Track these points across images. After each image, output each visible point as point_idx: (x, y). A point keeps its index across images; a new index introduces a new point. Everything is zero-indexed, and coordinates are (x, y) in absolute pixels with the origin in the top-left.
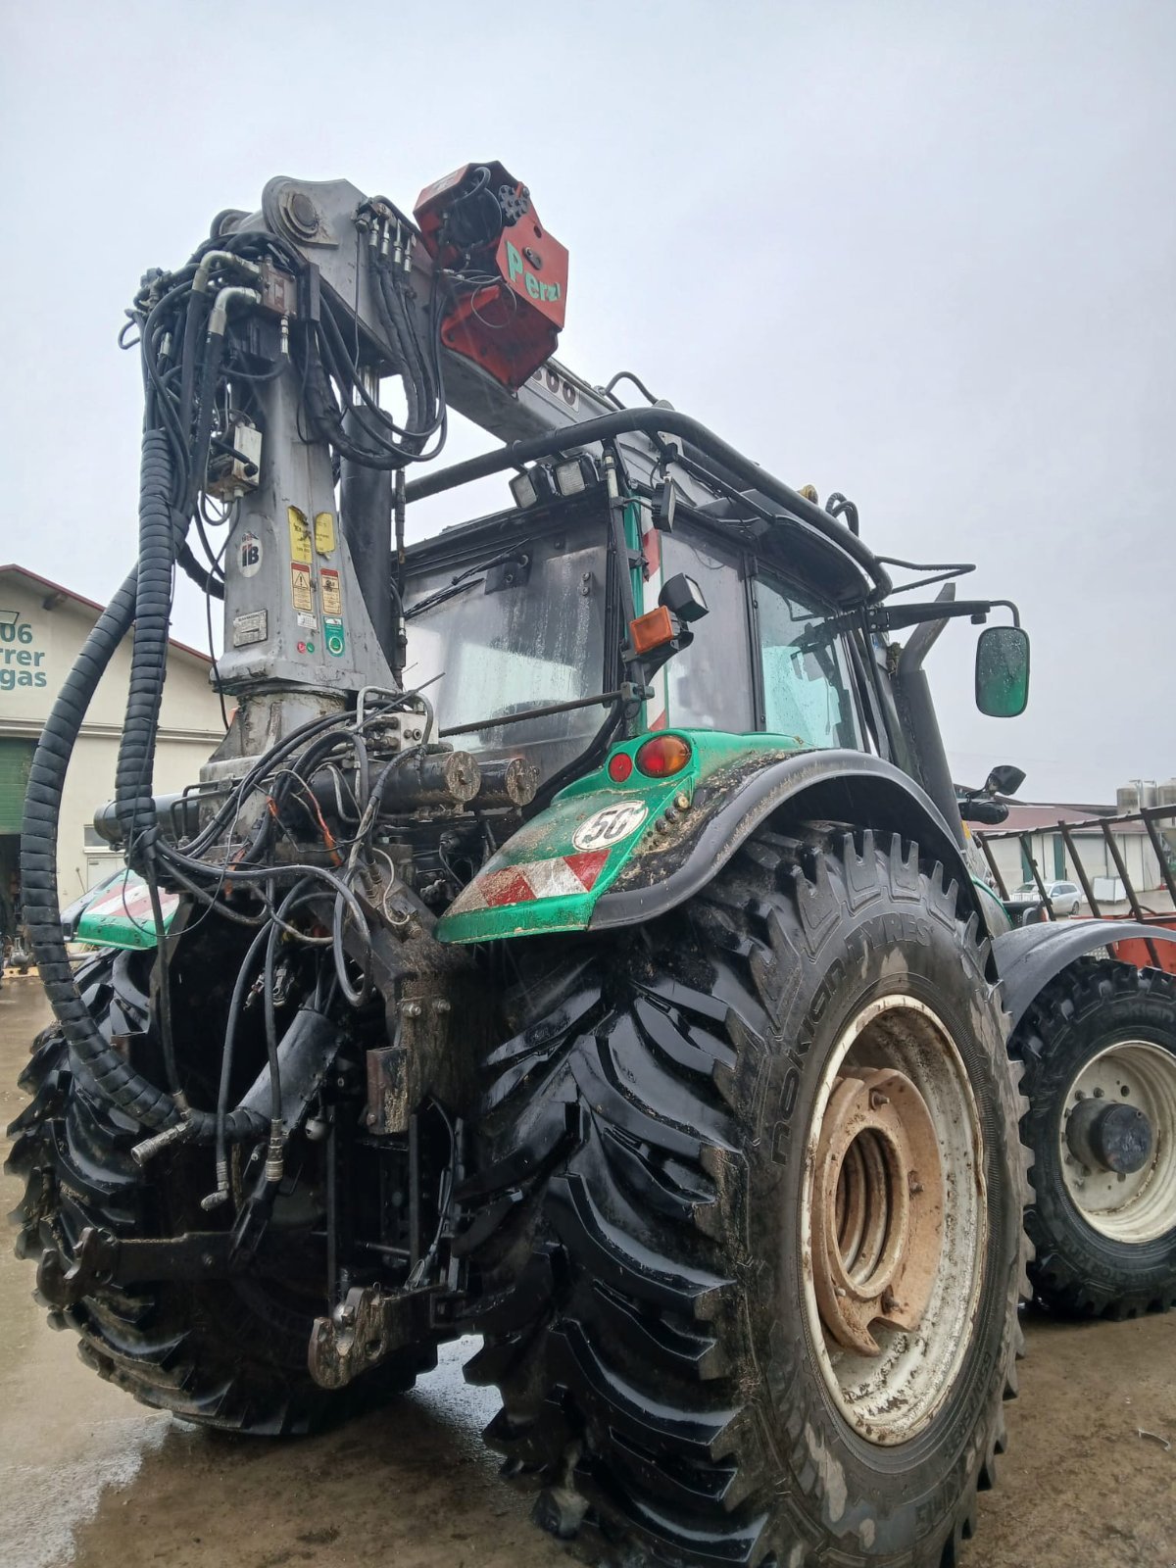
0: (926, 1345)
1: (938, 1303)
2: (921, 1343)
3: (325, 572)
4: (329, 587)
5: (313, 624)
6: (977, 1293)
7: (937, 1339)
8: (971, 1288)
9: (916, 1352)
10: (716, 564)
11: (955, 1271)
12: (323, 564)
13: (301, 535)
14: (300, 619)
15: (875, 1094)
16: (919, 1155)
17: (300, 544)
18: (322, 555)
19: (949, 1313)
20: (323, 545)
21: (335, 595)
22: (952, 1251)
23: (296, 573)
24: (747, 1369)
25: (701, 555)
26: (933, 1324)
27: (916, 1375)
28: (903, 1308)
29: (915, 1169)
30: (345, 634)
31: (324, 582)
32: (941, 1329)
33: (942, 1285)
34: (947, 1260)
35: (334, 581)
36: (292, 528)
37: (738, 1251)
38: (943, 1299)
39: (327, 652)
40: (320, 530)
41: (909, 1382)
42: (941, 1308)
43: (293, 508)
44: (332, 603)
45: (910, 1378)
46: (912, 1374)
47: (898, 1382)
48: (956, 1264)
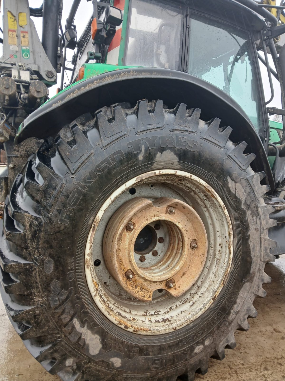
0: (194, 303)
1: (205, 290)
2: (191, 302)
3: (22, 32)
4: (24, 37)
5: (17, 49)
6: (220, 290)
7: (198, 302)
8: (218, 288)
9: (188, 305)
10: (175, 14)
11: (215, 280)
12: (22, 29)
13: (13, 20)
14: (11, 47)
15: (170, 208)
16: (198, 234)
17: (13, 23)
18: (21, 26)
19: (207, 294)
20: (21, 23)
21: (26, 39)
22: (216, 272)
23: (10, 33)
24: (37, 294)
25: (169, 11)
26: (200, 297)
27: (183, 313)
28: (177, 288)
29: (196, 239)
30: (30, 52)
31: (22, 35)
32: (202, 299)
33: (209, 284)
34: (214, 275)
35: (25, 34)
36: (9, 18)
37: (35, 252)
38: (207, 289)
39: (22, 58)
40: (21, 18)
41: (179, 315)
42: (205, 292)
43: (9, 11)
44: (25, 42)
45: (180, 313)
46: (182, 312)
47: (174, 313)
48: (216, 277)
